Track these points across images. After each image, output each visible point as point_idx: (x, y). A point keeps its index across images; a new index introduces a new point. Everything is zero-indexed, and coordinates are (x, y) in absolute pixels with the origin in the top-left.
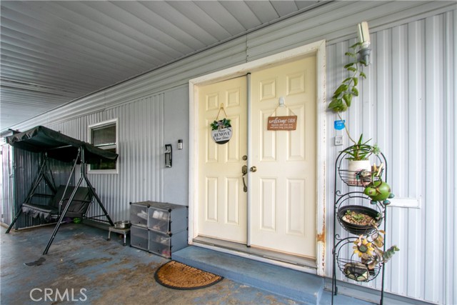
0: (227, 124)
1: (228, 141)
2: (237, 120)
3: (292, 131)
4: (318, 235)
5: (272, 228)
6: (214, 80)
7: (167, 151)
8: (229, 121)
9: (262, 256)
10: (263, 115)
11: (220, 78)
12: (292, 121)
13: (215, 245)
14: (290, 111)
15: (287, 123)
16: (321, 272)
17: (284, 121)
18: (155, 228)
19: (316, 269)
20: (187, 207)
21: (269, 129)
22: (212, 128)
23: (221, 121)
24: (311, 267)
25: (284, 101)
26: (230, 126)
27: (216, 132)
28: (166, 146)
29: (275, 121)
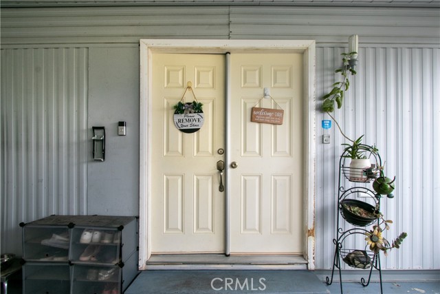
0: (197, 108)
1: (197, 130)
2: (210, 105)
3: (278, 126)
4: (309, 231)
5: (255, 230)
6: (183, 49)
7: (95, 138)
8: (200, 105)
9: (250, 264)
10: (245, 104)
11: (191, 49)
12: (278, 115)
13: (184, 263)
14: (276, 104)
15: (273, 116)
16: (312, 266)
17: (270, 114)
18: (85, 259)
19: (307, 264)
20: (138, 218)
21: (252, 120)
22: (174, 111)
23: (189, 104)
24: (301, 264)
25: (269, 92)
26: (202, 112)
27: (181, 116)
28: (94, 128)
29: (261, 113)
